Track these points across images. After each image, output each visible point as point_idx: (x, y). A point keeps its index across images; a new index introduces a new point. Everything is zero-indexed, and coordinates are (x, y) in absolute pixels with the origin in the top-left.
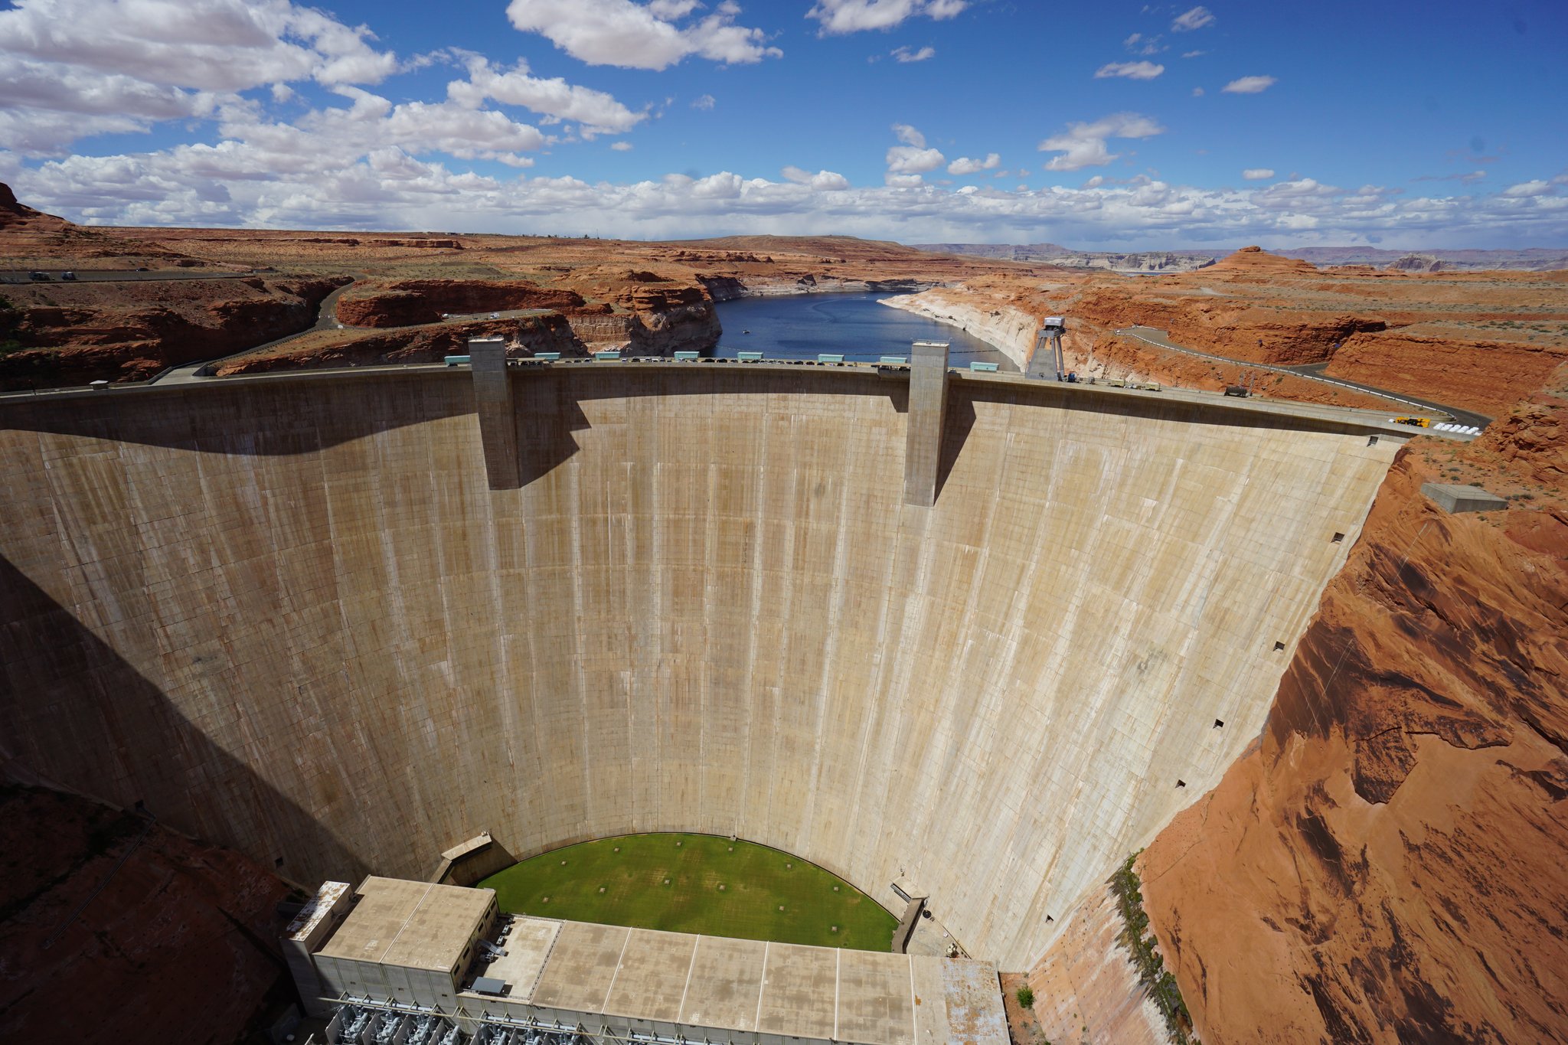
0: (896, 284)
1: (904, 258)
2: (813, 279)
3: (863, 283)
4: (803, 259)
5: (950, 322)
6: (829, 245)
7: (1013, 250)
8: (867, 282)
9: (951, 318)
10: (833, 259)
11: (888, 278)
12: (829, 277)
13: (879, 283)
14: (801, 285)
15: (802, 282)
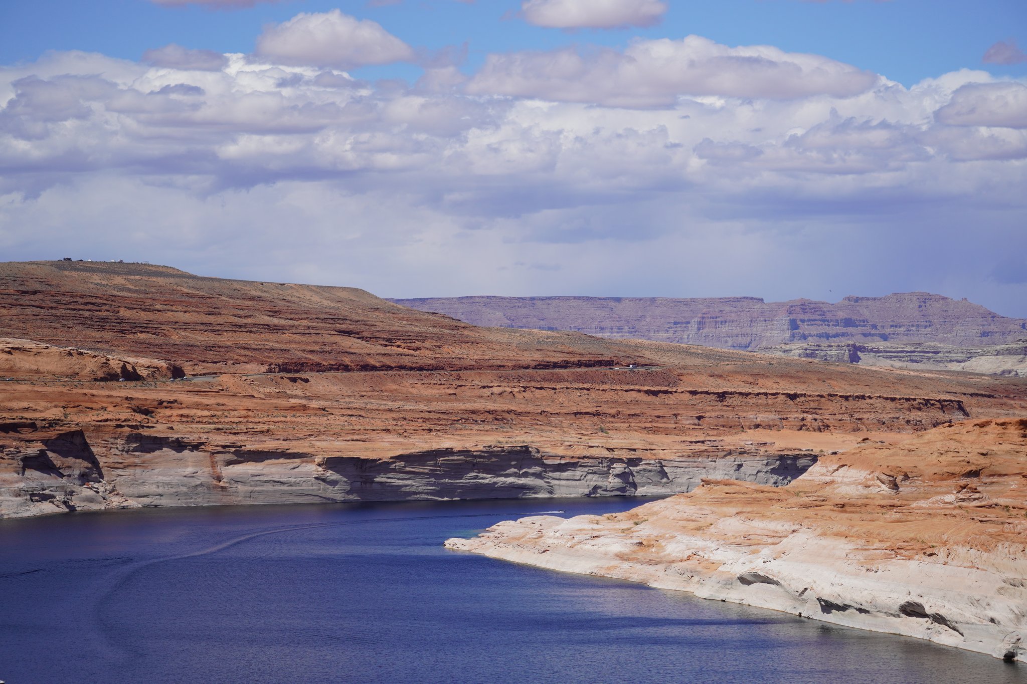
0: (458, 470)
1: (426, 356)
2: (84, 452)
3: (312, 469)
4: (24, 363)
5: (915, 629)
6: (92, 302)
7: (782, 321)
8: (332, 463)
9: (912, 610)
10: (141, 362)
11: (420, 444)
12: (157, 443)
13: (383, 467)
14: (36, 478)
15: (40, 463)
